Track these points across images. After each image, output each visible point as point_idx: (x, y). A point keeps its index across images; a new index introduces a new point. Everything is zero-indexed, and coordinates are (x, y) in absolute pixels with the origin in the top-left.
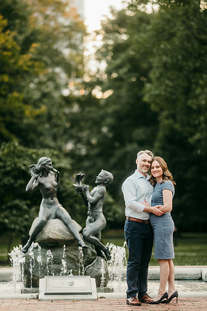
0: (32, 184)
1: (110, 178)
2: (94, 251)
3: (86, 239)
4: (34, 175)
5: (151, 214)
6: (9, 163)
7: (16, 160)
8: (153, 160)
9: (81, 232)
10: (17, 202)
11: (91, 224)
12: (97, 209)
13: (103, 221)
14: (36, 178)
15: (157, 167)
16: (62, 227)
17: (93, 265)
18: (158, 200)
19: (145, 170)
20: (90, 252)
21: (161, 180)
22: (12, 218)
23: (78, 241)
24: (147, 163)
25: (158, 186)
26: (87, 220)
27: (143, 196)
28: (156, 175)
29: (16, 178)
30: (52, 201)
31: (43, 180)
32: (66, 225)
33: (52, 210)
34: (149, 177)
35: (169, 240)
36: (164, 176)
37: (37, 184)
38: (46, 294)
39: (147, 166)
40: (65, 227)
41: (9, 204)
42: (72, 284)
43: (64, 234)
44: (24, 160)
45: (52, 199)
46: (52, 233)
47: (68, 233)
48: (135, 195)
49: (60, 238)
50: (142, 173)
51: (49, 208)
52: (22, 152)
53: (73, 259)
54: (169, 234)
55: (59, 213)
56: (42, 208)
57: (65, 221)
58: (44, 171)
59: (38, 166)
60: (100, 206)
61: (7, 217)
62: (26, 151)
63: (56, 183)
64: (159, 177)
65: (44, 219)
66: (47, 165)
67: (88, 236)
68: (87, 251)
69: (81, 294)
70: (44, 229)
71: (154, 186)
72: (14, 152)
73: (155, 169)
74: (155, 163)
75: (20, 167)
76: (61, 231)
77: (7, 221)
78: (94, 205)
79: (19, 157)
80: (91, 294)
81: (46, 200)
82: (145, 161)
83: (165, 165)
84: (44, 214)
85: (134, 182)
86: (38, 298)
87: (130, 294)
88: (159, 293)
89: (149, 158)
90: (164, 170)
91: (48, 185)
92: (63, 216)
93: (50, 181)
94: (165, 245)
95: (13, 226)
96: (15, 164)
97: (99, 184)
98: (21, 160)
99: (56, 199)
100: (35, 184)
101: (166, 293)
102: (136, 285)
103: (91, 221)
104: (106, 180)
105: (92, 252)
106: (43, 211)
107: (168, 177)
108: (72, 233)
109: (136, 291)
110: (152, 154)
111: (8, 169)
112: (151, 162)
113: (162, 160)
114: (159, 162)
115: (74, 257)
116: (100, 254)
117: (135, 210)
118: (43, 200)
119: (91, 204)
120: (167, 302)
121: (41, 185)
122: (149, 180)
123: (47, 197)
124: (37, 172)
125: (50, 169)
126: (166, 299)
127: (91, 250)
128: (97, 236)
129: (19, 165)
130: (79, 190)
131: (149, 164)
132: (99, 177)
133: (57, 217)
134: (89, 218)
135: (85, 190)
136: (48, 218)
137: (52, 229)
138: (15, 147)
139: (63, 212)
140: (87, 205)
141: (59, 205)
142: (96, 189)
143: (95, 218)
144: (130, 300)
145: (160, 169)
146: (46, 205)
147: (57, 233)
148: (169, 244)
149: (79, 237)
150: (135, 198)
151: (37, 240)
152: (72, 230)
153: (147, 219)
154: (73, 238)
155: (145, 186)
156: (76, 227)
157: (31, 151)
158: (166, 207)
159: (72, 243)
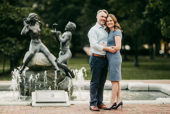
0: (25, 30)
1: (74, 27)
2: (64, 73)
3: (59, 65)
4: (26, 25)
5: (107, 52)
6: (4, 15)
7: (8, 13)
8: (108, 16)
9: (56, 61)
10: (9, 38)
11: (62, 56)
12: (66, 46)
13: (70, 54)
14: (28, 27)
15: (111, 21)
16: (44, 58)
17: (63, 82)
18: (112, 43)
19: (102, 23)
20: (61, 74)
21: (113, 29)
22: (6, 48)
23: (54, 67)
24: (104, 18)
25: (111, 33)
26: (60, 53)
27: (101, 40)
28: (110, 26)
29: (8, 24)
30: (37, 41)
31: (32, 28)
32: (47, 56)
33: (37, 47)
34: (105, 27)
35: (119, 68)
36: (115, 27)
37: (28, 30)
38: (37, 102)
39: (104, 20)
40: (46, 58)
41: (4, 40)
42: (53, 96)
43: (45, 62)
44: (13, 13)
45: (38, 40)
46: (38, 62)
47: (48, 61)
48: (97, 39)
49: (43, 65)
50: (101, 25)
51: (35, 45)
52: (11, 9)
53: (51, 78)
54: (119, 65)
55: (42, 49)
56: (31, 46)
57: (46, 54)
58: (32, 22)
59: (28, 19)
60: (68, 44)
61: (3, 48)
62: (14, 8)
63: (40, 30)
64: (112, 27)
65: (33, 52)
66: (34, 19)
67: (61, 64)
68: (60, 73)
69: (59, 102)
70: (33, 59)
71: (109, 33)
72: (6, 9)
73: (109, 22)
74: (109, 18)
75: (10, 18)
76: (43, 60)
77: (2, 50)
78: (64, 44)
79: (10, 12)
80: (66, 102)
81: (34, 41)
82: (103, 17)
83: (115, 19)
84: (32, 50)
85: (96, 31)
86: (31, 105)
87: (92, 103)
88: (111, 103)
89: (105, 15)
90: (115, 23)
91: (35, 31)
92: (44, 51)
93: (36, 28)
94: (116, 72)
95: (6, 53)
96: (8, 16)
97: (67, 31)
98: (11, 13)
99: (40, 40)
100: (27, 30)
101: (115, 103)
102: (96, 98)
103: (62, 54)
104: (72, 28)
105: (63, 74)
106: (32, 48)
107: (118, 27)
108: (50, 62)
109: (96, 101)
110: (107, 12)
111: (3, 19)
112: (106, 18)
113: (113, 16)
114: (112, 18)
115: (52, 77)
116: (67, 75)
117: (97, 49)
118: (32, 40)
119: (62, 43)
120: (116, 109)
121: (30, 31)
122: (105, 30)
123: (34, 38)
124: (28, 22)
125: (36, 21)
126: (115, 107)
127: (62, 72)
128: (66, 63)
129: (10, 17)
130: (55, 34)
131: (105, 19)
132: (67, 26)
133: (41, 51)
134: (61, 52)
135: (59, 34)
136: (35, 52)
137: (37, 59)
138: (7, 6)
139: (44, 48)
140: (60, 44)
141: (42, 44)
142: (65, 34)
143: (65, 52)
144: (92, 107)
145: (113, 22)
146: (33, 44)
147: (41, 61)
148: (119, 71)
149: (55, 64)
150: (97, 42)
151: (28, 66)
152: (51, 60)
153: (104, 55)
154: (51, 65)
155: (103, 33)
156: (53, 58)
157: (17, 8)
158: (117, 48)
159: (50, 68)
